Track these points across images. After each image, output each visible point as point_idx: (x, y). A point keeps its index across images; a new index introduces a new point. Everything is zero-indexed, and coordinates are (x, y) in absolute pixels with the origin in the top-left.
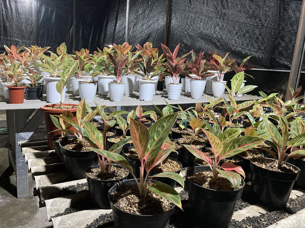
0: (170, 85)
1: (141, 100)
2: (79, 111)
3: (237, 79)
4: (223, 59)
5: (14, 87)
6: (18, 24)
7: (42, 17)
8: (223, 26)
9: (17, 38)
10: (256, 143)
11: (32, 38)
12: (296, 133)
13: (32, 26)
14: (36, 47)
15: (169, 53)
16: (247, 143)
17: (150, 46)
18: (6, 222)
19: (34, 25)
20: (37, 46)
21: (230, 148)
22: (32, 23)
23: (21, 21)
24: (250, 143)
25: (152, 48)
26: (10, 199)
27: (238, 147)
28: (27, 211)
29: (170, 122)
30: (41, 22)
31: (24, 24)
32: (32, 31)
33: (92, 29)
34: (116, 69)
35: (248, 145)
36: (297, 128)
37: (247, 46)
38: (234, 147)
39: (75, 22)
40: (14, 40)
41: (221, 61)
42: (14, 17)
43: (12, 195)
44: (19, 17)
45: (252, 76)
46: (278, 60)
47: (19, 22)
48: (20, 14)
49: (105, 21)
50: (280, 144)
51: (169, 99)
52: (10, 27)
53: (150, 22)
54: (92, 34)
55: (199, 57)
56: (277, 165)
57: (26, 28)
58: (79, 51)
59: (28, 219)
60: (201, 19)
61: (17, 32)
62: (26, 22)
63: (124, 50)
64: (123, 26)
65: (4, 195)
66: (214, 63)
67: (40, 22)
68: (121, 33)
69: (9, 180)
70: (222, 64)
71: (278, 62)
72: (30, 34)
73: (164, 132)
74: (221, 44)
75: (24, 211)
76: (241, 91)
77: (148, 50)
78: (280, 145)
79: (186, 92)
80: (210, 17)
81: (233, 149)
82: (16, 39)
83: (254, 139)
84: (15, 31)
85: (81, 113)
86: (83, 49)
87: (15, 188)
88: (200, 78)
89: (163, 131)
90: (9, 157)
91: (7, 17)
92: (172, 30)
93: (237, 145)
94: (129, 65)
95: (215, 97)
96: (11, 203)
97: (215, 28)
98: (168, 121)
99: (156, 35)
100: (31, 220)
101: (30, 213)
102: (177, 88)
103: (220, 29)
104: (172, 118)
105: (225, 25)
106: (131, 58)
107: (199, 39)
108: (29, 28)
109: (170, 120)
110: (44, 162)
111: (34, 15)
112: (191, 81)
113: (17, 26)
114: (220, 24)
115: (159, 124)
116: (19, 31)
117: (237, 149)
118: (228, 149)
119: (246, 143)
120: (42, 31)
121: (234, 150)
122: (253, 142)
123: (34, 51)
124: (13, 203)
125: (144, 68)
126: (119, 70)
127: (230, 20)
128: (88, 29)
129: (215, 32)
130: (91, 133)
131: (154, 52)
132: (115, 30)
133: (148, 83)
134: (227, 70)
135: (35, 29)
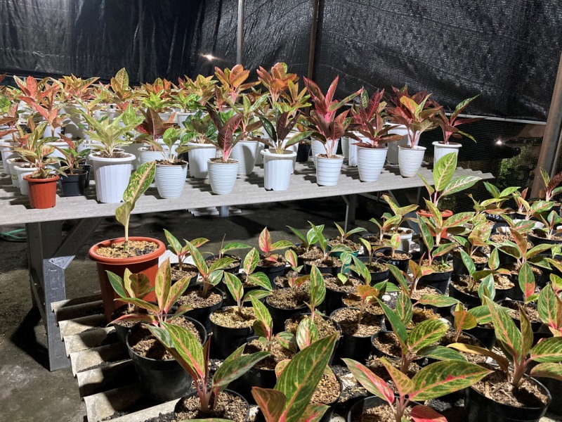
0: (320, 160)
1: (267, 190)
2: (160, 282)
3: (444, 166)
4: (420, 106)
5: (37, 180)
6: (36, 23)
7: (80, 9)
8: (419, 32)
9: (36, 49)
10: (473, 377)
11: (63, 50)
12: (548, 311)
13: (63, 26)
14: (72, 78)
15: (318, 96)
16: (457, 374)
17: (282, 70)
18: (33, 418)
19: (66, 24)
20: (74, 77)
21: (427, 381)
22: (62, 21)
23: (42, 18)
24: (463, 374)
25: (287, 73)
26: (36, 373)
27: (440, 380)
28: (69, 396)
29: (323, 352)
30: (79, 18)
31: (48, 22)
32: (63, 36)
33: (175, 31)
34: (220, 137)
35: (459, 379)
36: (550, 302)
37: (465, 73)
38: (434, 380)
39: (141, 18)
40: (30, 54)
41: (416, 109)
42: (29, 10)
43: (40, 366)
44: (38, 10)
45: (471, 137)
46: (522, 101)
47: (39, 19)
48: (39, 4)
49: (199, 15)
50: (517, 349)
51: (319, 186)
52: (23, 29)
53: (284, 20)
54: (174, 39)
55: (373, 100)
56: (510, 388)
57: (52, 30)
58: (152, 83)
59: (70, 413)
60: (379, 19)
61: (36, 38)
62: (51, 20)
63: (235, 80)
64: (232, 26)
65: (27, 366)
66: (403, 113)
67: (77, 19)
68: (228, 40)
69: (33, 335)
70: (416, 115)
71: (522, 105)
72: (59, 42)
73: (311, 374)
74: (416, 68)
75: (62, 397)
76: (451, 186)
77: (279, 78)
78: (518, 352)
79: (350, 164)
80: (396, 13)
81: (432, 383)
82: (34, 53)
83: (469, 368)
84: (32, 37)
85: (163, 284)
86: (159, 80)
87: (46, 351)
88: (376, 144)
89: (310, 371)
90: (32, 292)
91: (16, 10)
92: (324, 38)
93: (440, 376)
94: (245, 121)
95: (404, 177)
96: (40, 381)
97: (404, 35)
98: (320, 351)
99: (294, 45)
100: (74, 415)
101: (73, 401)
102: (333, 166)
103: (415, 37)
104: (326, 345)
105: (423, 31)
106: (249, 108)
107: (375, 56)
108: (56, 31)
109: (322, 347)
110: (100, 358)
111: (65, 6)
112: (358, 150)
113: (36, 27)
114: (414, 28)
115: (302, 357)
116: (39, 37)
117: (439, 383)
118: (424, 382)
119: (455, 374)
120: (81, 37)
121: (434, 385)
122: (467, 373)
123: (69, 86)
124: (43, 381)
125: (273, 129)
126: (227, 138)
127: (434, 21)
128: (167, 30)
129: (404, 44)
130: (183, 346)
131: (290, 82)
132: (216, 32)
133: (280, 159)
134: (426, 126)
135: (68, 33)
